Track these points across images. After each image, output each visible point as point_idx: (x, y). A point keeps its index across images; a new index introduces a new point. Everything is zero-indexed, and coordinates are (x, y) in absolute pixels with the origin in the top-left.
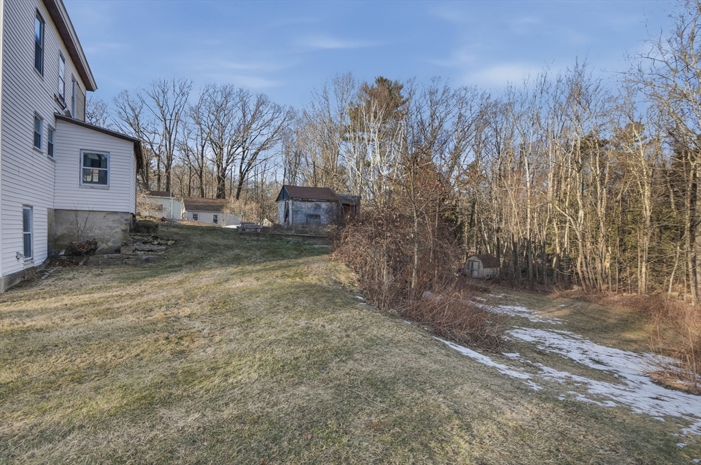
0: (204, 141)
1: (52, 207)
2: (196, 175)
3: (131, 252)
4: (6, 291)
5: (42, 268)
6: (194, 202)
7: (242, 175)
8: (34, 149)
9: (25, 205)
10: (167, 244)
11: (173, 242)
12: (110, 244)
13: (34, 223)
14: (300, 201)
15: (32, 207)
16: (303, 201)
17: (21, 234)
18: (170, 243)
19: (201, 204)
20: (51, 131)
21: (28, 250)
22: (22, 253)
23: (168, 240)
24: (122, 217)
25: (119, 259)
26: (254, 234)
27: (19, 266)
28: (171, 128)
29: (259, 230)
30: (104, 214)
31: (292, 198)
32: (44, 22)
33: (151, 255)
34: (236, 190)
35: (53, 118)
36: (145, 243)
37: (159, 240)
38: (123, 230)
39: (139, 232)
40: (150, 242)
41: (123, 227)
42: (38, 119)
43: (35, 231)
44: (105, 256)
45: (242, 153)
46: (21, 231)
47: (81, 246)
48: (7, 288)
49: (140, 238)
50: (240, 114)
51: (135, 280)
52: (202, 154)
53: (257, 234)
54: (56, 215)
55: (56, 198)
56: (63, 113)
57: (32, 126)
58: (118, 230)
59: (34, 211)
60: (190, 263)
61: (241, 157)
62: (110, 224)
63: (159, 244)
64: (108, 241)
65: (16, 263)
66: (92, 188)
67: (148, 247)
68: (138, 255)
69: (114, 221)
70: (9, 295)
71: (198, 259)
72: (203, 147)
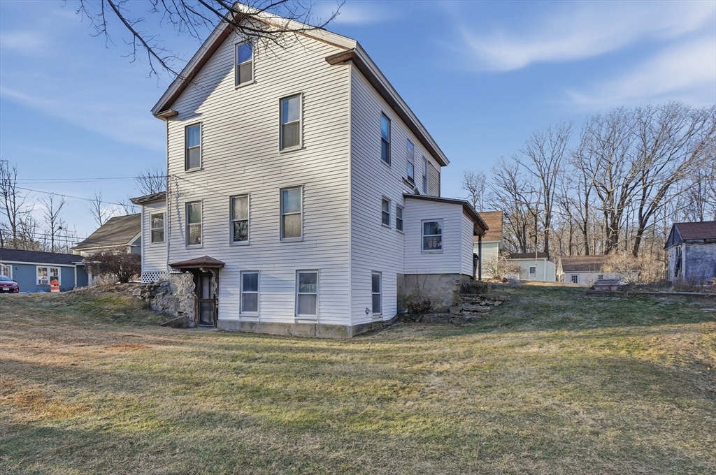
0: (588, 188)
1: (402, 273)
2: (579, 230)
3: (458, 312)
4: (354, 337)
5: (390, 323)
6: (574, 261)
7: (643, 221)
8: (382, 226)
9: (373, 271)
10: (493, 305)
11: (500, 302)
12: (444, 304)
13: (383, 286)
14: (700, 243)
15: (381, 273)
16: (706, 242)
17: (370, 293)
18: (496, 303)
19: (582, 263)
20: (400, 210)
21: (376, 307)
22: (371, 309)
23: (495, 301)
24: (454, 279)
25: (446, 318)
26: (606, 293)
27: (369, 319)
28: (549, 182)
29: (614, 289)
30: (439, 277)
31: (685, 241)
32: (390, 120)
33: (475, 316)
34: (634, 241)
35: (402, 198)
36: (473, 303)
37: (486, 301)
38: (454, 291)
39: (470, 292)
40: (478, 303)
41: (455, 288)
42: (386, 202)
43: (383, 292)
44: (436, 315)
45: (642, 192)
46: (371, 292)
47: (418, 305)
48: (355, 334)
49: (468, 298)
50: (638, 141)
51: (440, 336)
52: (587, 203)
53: (612, 294)
54: (405, 280)
55: (405, 265)
56: (412, 192)
57: (380, 207)
58: (450, 291)
59: (383, 276)
60: (507, 324)
61: (641, 197)
62: (444, 285)
63: (486, 305)
64: (442, 301)
65: (366, 316)
66: (430, 253)
67: (474, 307)
68: (464, 315)
69: (447, 282)
70: (357, 339)
71: (517, 321)
72: (587, 195)
